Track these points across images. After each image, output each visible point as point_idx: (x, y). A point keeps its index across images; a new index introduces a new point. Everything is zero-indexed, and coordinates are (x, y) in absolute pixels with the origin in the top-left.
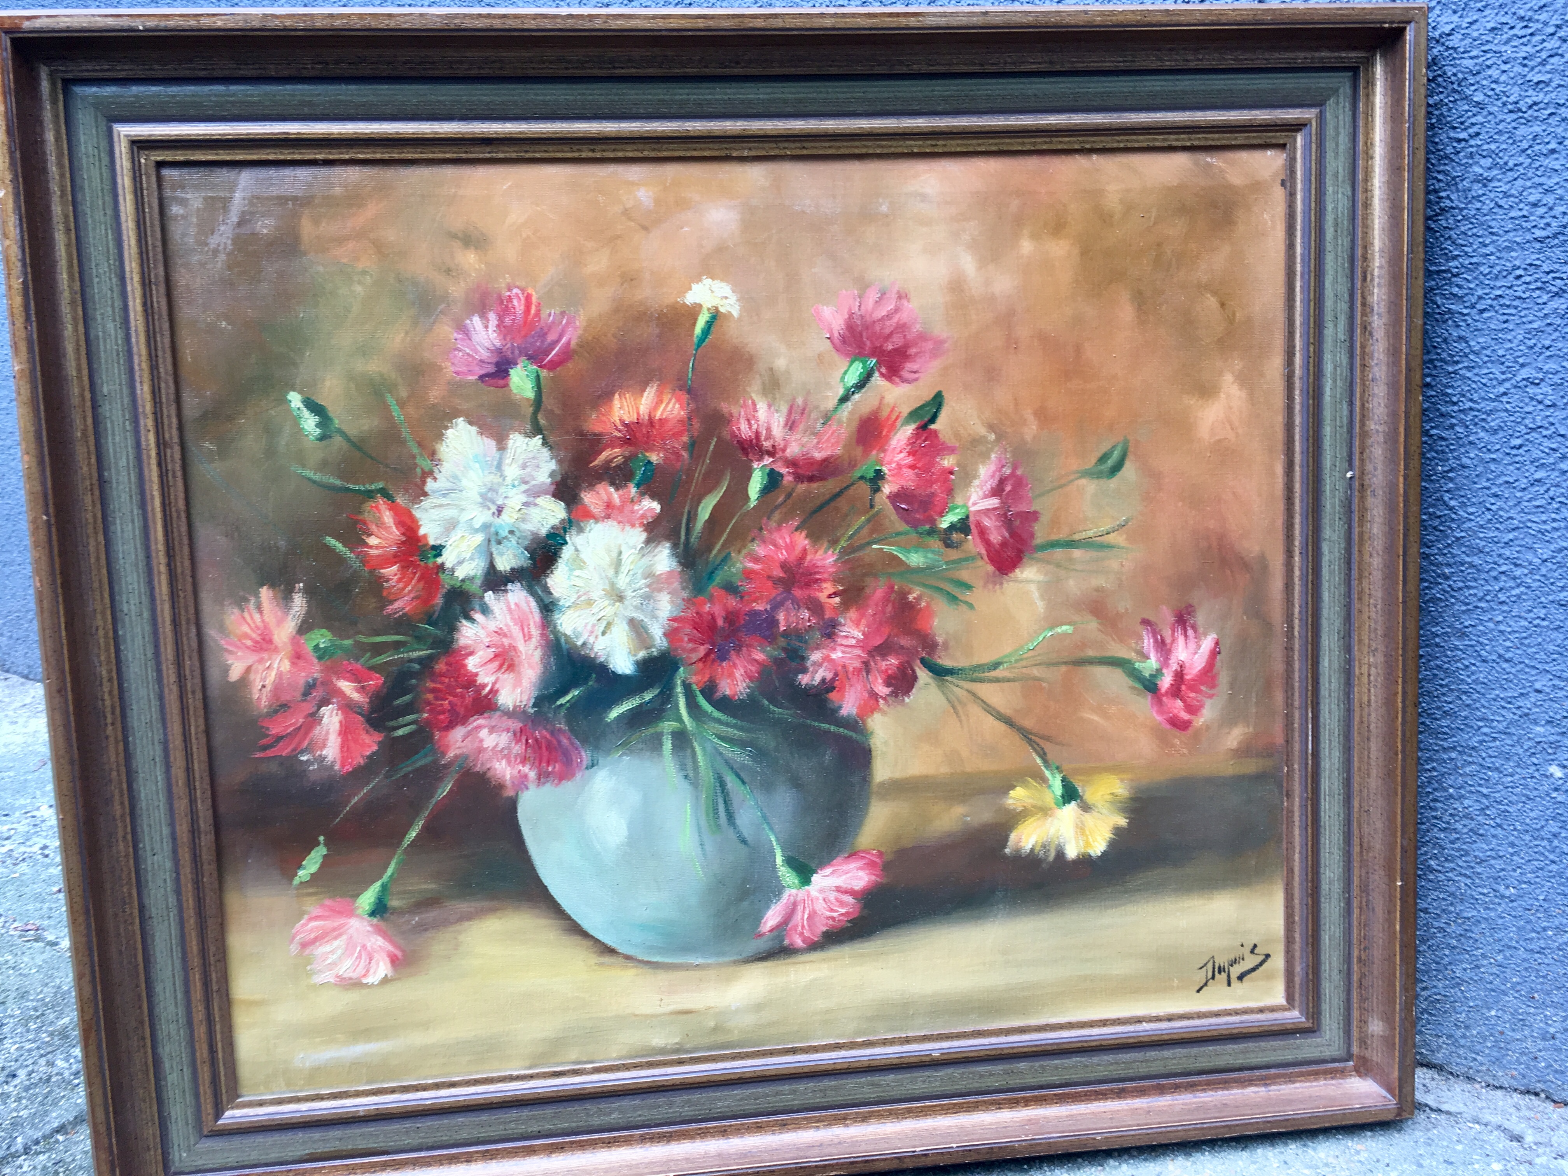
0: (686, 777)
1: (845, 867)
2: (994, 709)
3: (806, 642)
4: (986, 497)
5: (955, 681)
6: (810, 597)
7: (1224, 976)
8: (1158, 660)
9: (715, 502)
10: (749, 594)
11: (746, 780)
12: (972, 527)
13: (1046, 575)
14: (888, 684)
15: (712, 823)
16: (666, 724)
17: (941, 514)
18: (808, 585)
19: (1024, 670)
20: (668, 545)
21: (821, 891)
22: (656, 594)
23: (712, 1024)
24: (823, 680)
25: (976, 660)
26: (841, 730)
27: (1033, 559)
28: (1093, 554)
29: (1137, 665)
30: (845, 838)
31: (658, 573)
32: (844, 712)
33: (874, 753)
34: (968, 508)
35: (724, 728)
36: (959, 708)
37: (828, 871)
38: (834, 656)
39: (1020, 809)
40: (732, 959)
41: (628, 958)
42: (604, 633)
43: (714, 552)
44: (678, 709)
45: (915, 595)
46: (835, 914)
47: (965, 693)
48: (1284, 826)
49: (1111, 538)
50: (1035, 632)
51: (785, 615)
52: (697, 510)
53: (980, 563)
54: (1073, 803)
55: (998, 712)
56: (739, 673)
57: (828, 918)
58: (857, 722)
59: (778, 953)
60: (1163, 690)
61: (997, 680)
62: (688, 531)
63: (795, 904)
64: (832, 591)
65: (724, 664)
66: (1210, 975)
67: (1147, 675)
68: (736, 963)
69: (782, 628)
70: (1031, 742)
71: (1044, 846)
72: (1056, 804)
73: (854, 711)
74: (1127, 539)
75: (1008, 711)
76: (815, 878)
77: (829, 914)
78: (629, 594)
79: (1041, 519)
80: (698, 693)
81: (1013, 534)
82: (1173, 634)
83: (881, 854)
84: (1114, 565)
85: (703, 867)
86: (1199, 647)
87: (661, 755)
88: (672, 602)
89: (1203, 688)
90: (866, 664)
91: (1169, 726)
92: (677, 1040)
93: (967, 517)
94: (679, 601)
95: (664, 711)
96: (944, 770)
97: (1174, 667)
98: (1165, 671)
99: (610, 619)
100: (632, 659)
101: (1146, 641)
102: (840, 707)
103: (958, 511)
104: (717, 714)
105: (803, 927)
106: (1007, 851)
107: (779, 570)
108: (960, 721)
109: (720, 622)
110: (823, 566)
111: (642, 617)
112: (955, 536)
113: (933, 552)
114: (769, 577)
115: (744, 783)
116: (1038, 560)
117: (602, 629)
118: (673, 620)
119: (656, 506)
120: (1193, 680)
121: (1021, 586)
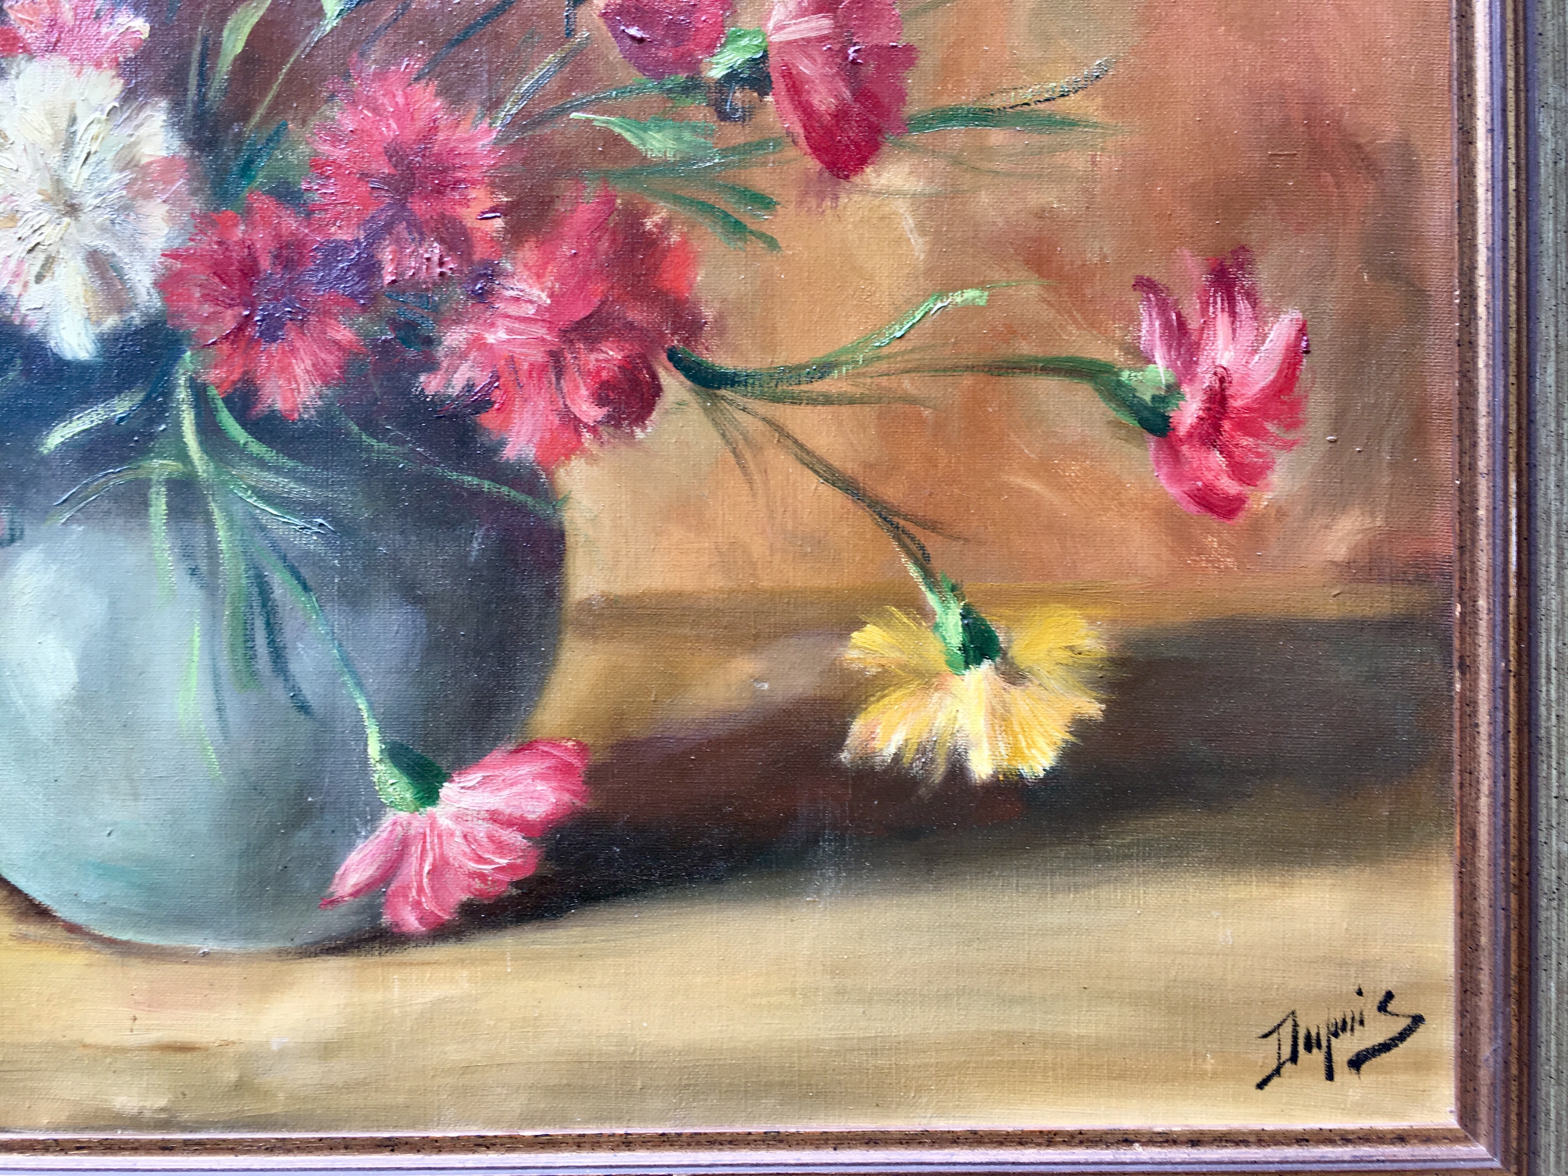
0: (193, 572)
1: (508, 773)
2: (820, 460)
3: (435, 309)
4: (803, 13)
5: (740, 400)
6: (443, 216)
7: (1318, 1056)
8: (1171, 365)
9: (255, 20)
10: (323, 208)
11: (311, 583)
12: (775, 76)
13: (931, 180)
14: (600, 400)
15: (241, 665)
16: (156, 463)
17: (710, 48)
18: (439, 191)
19: (884, 381)
20: (164, 104)
21: (459, 818)
22: (140, 202)
23: (232, 1076)
24: (469, 387)
25: (783, 358)
26: (505, 489)
27: (902, 146)
28: (1035, 139)
29: (1125, 376)
30: (509, 711)
31: (144, 161)
32: (510, 453)
33: (570, 540)
34: (765, 36)
35: (270, 477)
36: (748, 456)
37: (474, 777)
38: (490, 339)
39: (874, 670)
40: (274, 945)
41: (73, 929)
42: (39, 278)
43: (255, 119)
44: (180, 436)
45: (656, 219)
46: (486, 868)
47: (761, 426)
48: (1456, 736)
49: (1073, 105)
50: (908, 302)
51: (393, 252)
52: (220, 35)
53: (791, 153)
54: (986, 664)
55: (829, 467)
56: (301, 367)
57: (473, 875)
58: (535, 475)
59: (367, 941)
60: (1182, 431)
61: (828, 400)
62: (204, 78)
63: (405, 843)
64: (489, 204)
65: (274, 347)
66: (1286, 1052)
67: (1147, 398)
68: (282, 954)
69: (389, 278)
70: (898, 533)
71: (922, 750)
72: (949, 663)
73: (530, 453)
74: (1105, 107)
75: (850, 468)
76: (447, 790)
77: (473, 866)
78: (89, 201)
79: (921, 63)
80: (220, 404)
81: (861, 94)
82: (1204, 311)
83: (582, 749)
84: (1079, 162)
85: (220, 756)
86: (1262, 338)
87: (145, 526)
88: (171, 219)
89: (1271, 427)
90: (555, 356)
91: (1193, 508)
92: (162, 1102)
93: (765, 56)
94: (185, 218)
95: (151, 437)
96: (716, 581)
97: (1207, 380)
98: (1185, 389)
99: (52, 250)
100: (94, 330)
101: (1145, 325)
102: (502, 443)
103: (745, 42)
104: (256, 448)
105: (420, 890)
106: (845, 756)
107: (383, 159)
108: (750, 482)
109: (266, 264)
110: (471, 154)
111: (113, 248)
112: (739, 96)
113: (694, 129)
114: (364, 176)
115: (306, 588)
116: (914, 149)
117: (36, 269)
118: (174, 255)
119: (141, 26)
120: (1249, 409)
121: (876, 202)
